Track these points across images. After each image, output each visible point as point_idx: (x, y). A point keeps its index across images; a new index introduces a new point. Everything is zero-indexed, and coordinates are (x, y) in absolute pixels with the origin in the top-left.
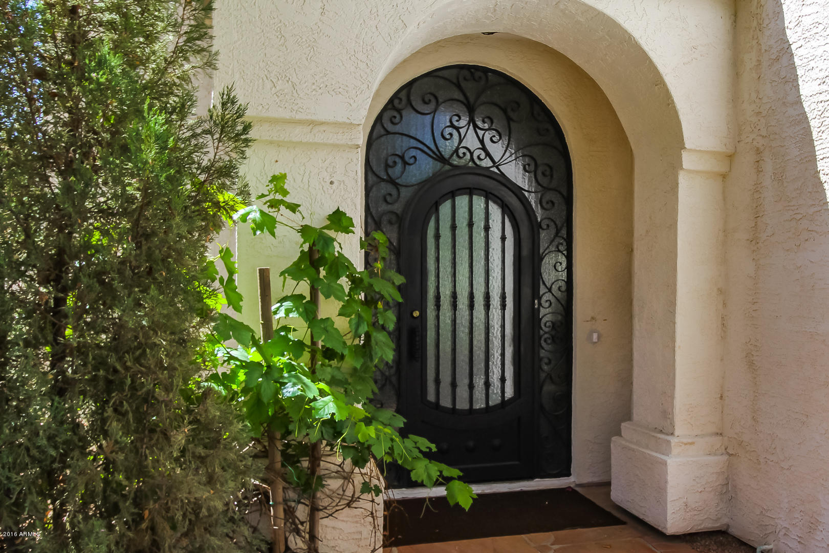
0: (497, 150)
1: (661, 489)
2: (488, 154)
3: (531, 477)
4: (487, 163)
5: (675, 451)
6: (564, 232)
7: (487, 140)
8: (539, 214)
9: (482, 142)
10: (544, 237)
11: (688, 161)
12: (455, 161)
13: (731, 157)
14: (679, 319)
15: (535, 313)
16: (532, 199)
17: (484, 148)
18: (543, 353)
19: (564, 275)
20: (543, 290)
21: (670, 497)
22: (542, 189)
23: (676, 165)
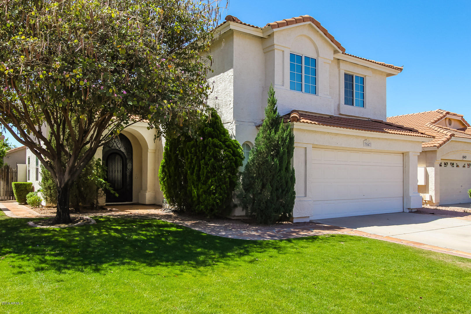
0: (119, 146)
1: (145, 200)
2: (118, 147)
3: (126, 202)
4: (118, 148)
5: (147, 192)
6: (131, 160)
7: (118, 144)
8: (127, 157)
9: (117, 144)
10: (128, 161)
11: (149, 151)
12: (112, 148)
13: (156, 150)
14: (148, 173)
15: (126, 174)
16: (126, 154)
17: (117, 145)
18: (127, 181)
19: (131, 167)
20: (127, 170)
21: (146, 200)
22: (127, 152)
23: (148, 151)
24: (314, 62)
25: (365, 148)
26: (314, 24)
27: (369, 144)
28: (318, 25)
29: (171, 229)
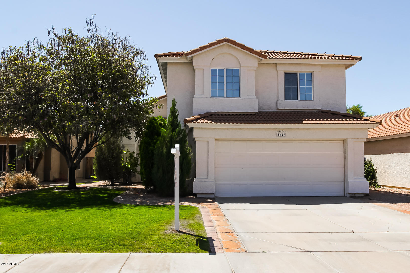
24: (237, 71)
25: (278, 138)
26: (230, 43)
27: (283, 135)
28: (235, 43)
29: (104, 195)
